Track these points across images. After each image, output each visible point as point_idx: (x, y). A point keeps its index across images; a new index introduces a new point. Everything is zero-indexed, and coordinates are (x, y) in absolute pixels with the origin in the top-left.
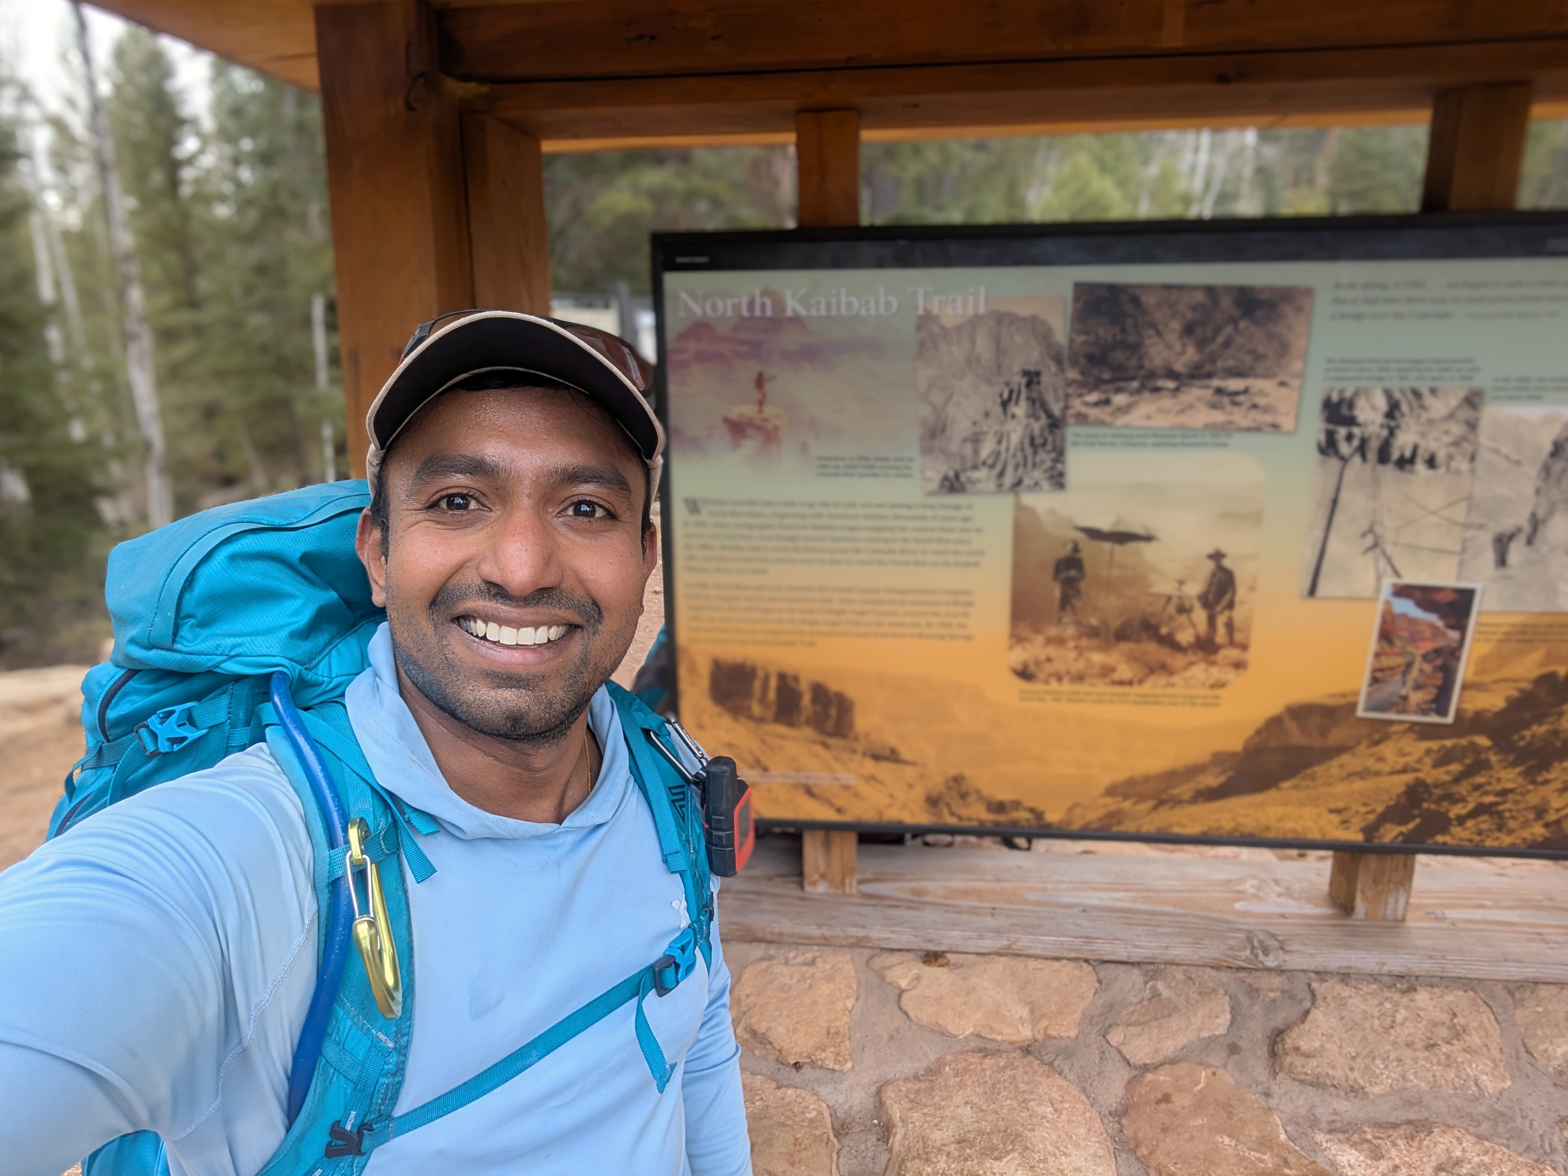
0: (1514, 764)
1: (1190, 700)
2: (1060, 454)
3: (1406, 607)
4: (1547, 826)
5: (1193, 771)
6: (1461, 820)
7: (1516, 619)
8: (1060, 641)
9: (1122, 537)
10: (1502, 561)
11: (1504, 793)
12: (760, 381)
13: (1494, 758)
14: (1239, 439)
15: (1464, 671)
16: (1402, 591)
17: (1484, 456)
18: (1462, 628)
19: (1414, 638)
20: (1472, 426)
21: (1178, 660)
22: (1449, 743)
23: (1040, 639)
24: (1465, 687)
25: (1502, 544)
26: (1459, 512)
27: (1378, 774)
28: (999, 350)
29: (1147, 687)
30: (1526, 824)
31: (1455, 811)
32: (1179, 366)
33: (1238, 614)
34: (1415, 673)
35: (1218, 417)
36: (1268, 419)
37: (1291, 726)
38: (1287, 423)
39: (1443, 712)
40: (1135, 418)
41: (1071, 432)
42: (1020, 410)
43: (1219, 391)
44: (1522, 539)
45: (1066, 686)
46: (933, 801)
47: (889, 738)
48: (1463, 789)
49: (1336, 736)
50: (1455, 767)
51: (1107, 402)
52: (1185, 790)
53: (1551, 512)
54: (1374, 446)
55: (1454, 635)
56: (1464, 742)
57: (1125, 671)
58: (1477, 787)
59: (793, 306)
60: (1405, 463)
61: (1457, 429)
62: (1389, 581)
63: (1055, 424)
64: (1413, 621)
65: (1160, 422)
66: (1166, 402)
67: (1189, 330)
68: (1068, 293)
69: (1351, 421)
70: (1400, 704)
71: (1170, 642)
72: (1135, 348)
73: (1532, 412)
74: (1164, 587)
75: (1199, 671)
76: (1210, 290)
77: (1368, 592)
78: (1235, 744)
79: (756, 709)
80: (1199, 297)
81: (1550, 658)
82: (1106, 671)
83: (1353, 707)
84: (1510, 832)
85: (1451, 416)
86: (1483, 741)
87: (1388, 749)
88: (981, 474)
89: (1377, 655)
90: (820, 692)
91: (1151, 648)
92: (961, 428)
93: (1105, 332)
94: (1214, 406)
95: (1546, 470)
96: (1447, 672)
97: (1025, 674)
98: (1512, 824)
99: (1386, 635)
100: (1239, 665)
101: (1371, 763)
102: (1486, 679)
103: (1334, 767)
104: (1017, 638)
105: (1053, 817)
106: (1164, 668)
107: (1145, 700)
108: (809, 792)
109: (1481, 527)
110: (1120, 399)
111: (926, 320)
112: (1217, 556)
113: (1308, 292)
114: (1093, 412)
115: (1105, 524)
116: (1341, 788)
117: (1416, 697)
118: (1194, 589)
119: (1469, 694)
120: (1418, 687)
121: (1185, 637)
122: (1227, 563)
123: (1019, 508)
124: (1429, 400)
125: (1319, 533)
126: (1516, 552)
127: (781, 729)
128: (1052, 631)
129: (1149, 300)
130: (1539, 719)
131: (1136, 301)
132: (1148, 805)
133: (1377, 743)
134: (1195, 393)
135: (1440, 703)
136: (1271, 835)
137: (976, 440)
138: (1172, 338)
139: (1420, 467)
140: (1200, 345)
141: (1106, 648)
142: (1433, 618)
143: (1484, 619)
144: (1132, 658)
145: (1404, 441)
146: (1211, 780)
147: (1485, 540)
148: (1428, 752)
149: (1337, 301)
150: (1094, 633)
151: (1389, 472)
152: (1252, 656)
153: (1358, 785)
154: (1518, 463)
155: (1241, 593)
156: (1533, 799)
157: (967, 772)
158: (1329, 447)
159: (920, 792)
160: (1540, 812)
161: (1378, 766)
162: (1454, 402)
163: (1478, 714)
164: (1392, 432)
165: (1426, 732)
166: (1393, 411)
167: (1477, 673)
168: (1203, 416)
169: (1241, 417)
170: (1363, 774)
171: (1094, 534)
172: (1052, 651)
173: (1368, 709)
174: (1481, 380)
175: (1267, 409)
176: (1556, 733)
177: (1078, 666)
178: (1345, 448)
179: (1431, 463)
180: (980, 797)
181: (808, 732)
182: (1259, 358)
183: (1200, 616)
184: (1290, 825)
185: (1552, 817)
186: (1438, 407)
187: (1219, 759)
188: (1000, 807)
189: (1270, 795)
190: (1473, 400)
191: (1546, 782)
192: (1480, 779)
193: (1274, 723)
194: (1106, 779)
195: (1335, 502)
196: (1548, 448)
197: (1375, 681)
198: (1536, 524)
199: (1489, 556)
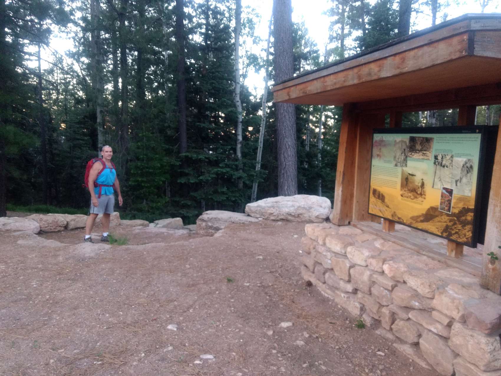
0: (460, 224)
1: (419, 204)
2: (407, 161)
3: (444, 191)
4: (466, 239)
5: (420, 216)
6: (454, 234)
7: (459, 196)
8: (405, 191)
9: (413, 175)
10: (456, 185)
11: (459, 230)
12: (380, 149)
13: (457, 222)
14: (425, 161)
15: (452, 205)
16: (444, 188)
17: (454, 166)
18: (451, 196)
19: (445, 197)
20: (452, 161)
21: (418, 196)
22: (451, 218)
23: (403, 190)
24: (453, 207)
25: (456, 181)
26: (450, 176)
27: (442, 222)
28: (402, 146)
29: (414, 200)
30: (463, 238)
31: (453, 232)
32: (419, 149)
33: (425, 189)
34: (446, 204)
35: (423, 157)
36: (428, 158)
37: (431, 210)
38: (430, 159)
39: (450, 212)
40: (414, 157)
41: (408, 158)
42: (403, 155)
43: (423, 153)
44: (459, 181)
45: (406, 198)
46: (392, 216)
47: (388, 204)
48: (453, 227)
49: (437, 213)
50: (452, 223)
51: (411, 154)
52: (419, 220)
53: (463, 177)
54: (440, 163)
55: (450, 197)
56: (453, 218)
57: (412, 197)
58: (455, 228)
59: (384, 139)
60: (444, 166)
61: (450, 161)
62: (442, 186)
63: (406, 157)
64: (445, 194)
65: (417, 157)
66: (418, 155)
67: (420, 144)
68: (409, 137)
69: (437, 159)
70: (443, 209)
71: (417, 193)
72: (415, 146)
73: (460, 159)
74: (417, 184)
75: (420, 198)
76: (423, 138)
77: (439, 188)
78: (424, 212)
79: (376, 196)
80: (422, 139)
81: (464, 204)
82: (410, 197)
83: (438, 208)
84: (461, 239)
85: (449, 159)
86: (455, 219)
87: (443, 217)
88: (399, 164)
89: (441, 199)
90: (382, 195)
91: (415, 193)
92: (397, 157)
93: (412, 144)
94: (423, 156)
95: (462, 169)
96: (450, 204)
97: (402, 196)
98: (461, 237)
99: (442, 196)
100: (425, 198)
101: (441, 219)
102: (455, 206)
103: (436, 219)
104: (401, 190)
105: (405, 221)
106: (416, 197)
107: (415, 203)
108: (381, 211)
109: (454, 178)
110: (413, 154)
111: (395, 141)
112: (422, 179)
113: (433, 138)
114: (410, 155)
115: (411, 173)
116: (437, 224)
117: (446, 208)
118: (420, 185)
119: (453, 209)
120: (446, 206)
121: (419, 192)
122: (424, 181)
123: (402, 170)
124: (447, 156)
125: (433, 177)
126: (458, 183)
127: (378, 200)
128: (405, 189)
129: (417, 139)
130: (463, 216)
131: (415, 139)
132: (415, 222)
133: (441, 216)
134: (421, 153)
135: (449, 210)
136: (429, 231)
137: (398, 159)
138: (419, 145)
139: (446, 167)
140: (422, 146)
141: (410, 193)
142: (447, 194)
143: (455, 195)
144: (413, 195)
145: (444, 163)
146: (422, 219)
147: (454, 181)
148: (448, 219)
149: (437, 140)
150: (409, 190)
151: (442, 168)
152: (426, 197)
153: (440, 224)
154: (458, 168)
155: (425, 186)
156: (463, 232)
157: (396, 211)
158: (435, 163)
159: (390, 214)
160: (465, 235)
161: (442, 221)
162: (450, 157)
163: (455, 213)
164: (442, 161)
165: (448, 215)
166: (442, 158)
167: (454, 205)
168: (421, 157)
169: (425, 158)
170: (440, 222)
171: (410, 174)
172: (405, 192)
173: (440, 209)
174: (453, 153)
175: (428, 157)
176: (466, 219)
177: (407, 195)
178: (437, 163)
179: (447, 167)
180: (397, 216)
181: (380, 201)
182: (428, 148)
183: (420, 189)
184: (431, 230)
185: (467, 237)
186: (448, 157)
187: (423, 215)
188: (399, 218)
189: (429, 223)
190: (452, 157)
191: (465, 229)
192: (456, 226)
193: (429, 209)
194: (411, 215)
195: (435, 172)
196: (462, 166)
197: (441, 204)
198: (461, 179)
199: (455, 184)
